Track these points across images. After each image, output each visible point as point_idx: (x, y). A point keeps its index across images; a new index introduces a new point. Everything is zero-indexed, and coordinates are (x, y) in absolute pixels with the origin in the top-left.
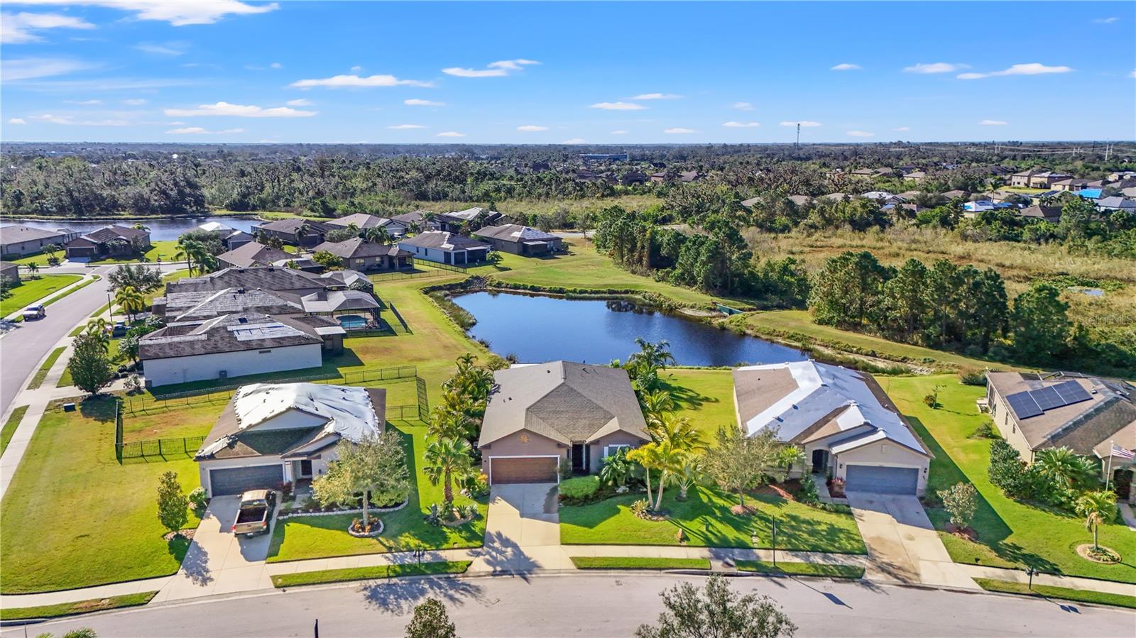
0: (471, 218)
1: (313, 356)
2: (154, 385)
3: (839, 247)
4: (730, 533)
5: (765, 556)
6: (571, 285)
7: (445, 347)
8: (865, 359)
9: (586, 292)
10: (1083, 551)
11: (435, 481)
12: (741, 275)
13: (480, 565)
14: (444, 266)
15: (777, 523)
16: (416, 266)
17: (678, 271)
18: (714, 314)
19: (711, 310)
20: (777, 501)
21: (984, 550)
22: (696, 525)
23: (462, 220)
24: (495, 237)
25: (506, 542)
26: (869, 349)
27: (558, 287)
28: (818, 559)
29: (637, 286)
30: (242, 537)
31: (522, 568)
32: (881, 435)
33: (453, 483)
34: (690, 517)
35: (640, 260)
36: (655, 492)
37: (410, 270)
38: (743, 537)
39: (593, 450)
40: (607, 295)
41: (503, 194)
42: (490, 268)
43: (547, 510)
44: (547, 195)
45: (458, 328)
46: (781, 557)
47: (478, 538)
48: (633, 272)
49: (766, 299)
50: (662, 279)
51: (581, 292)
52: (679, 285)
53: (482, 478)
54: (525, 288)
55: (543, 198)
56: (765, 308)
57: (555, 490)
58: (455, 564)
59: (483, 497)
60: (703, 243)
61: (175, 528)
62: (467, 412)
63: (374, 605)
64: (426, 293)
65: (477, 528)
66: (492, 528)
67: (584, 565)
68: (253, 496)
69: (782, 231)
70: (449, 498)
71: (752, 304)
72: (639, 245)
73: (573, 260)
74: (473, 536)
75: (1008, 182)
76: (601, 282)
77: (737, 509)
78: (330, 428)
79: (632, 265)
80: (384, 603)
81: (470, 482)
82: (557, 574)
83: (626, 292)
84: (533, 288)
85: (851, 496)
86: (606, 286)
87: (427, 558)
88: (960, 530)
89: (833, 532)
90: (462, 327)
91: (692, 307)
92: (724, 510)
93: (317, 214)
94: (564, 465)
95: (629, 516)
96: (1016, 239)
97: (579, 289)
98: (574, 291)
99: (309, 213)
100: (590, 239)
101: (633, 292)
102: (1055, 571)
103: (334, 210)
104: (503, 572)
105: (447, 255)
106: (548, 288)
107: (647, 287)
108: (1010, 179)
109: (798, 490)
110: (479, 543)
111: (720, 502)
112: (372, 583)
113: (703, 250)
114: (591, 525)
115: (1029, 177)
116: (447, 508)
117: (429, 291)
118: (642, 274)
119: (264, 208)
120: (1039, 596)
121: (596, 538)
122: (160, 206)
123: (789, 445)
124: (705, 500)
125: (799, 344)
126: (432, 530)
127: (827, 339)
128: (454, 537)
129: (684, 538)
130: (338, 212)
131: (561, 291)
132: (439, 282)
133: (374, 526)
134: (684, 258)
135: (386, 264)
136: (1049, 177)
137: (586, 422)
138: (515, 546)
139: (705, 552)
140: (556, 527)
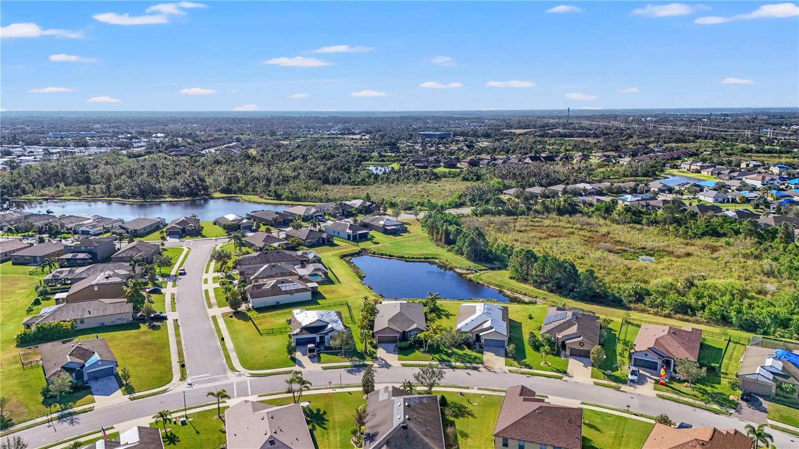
0: (357, 206)
1: (308, 296)
2: (255, 307)
3: (546, 227)
4: (445, 357)
5: (453, 364)
6: (407, 254)
7: (355, 290)
8: (521, 296)
9: (414, 258)
10: (542, 364)
11: (362, 343)
12: (484, 251)
13: (376, 365)
14: (347, 241)
15: (460, 355)
16: (335, 242)
17: (456, 248)
18: (469, 272)
19: (468, 270)
20: (462, 349)
21: (516, 363)
22: (437, 356)
23: (352, 207)
24: (371, 223)
25: (382, 360)
26: (524, 292)
27: (401, 255)
28: (468, 365)
29: (437, 255)
30: (310, 357)
31: (387, 366)
32: (494, 330)
33: (367, 344)
34: (435, 353)
35: (441, 240)
36: (426, 346)
37: (333, 245)
38: (449, 359)
39: (408, 333)
40: (424, 260)
41: (372, 180)
42: (369, 242)
43: (394, 351)
44: (398, 180)
45: (359, 280)
46: (458, 364)
47: (375, 358)
48: (438, 245)
49: (494, 264)
50: (449, 251)
51: (412, 258)
52: (457, 254)
53: (375, 342)
54: (386, 255)
55: (396, 182)
56: (492, 269)
57: (396, 345)
58: (369, 365)
59: (375, 347)
60: (467, 237)
61: (291, 355)
62: (369, 320)
63: (349, 374)
64: (341, 258)
65: (374, 355)
66: (378, 356)
67: (404, 365)
68: (310, 346)
69: (521, 215)
70: (366, 347)
71: (487, 267)
72: (440, 232)
73: (409, 237)
74: (373, 358)
75: (679, 167)
76: (421, 252)
77: (450, 351)
78: (330, 326)
79: (437, 241)
80: (352, 373)
81: (371, 343)
82: (397, 368)
83: (432, 258)
84: (390, 255)
85: (485, 348)
86: (423, 254)
87: (361, 363)
88: (511, 358)
89: (476, 358)
90: (360, 278)
91: (460, 268)
92: (446, 352)
93: (272, 198)
94: (400, 338)
95: (417, 353)
96: (639, 223)
97: (411, 257)
98: (409, 258)
99: (268, 197)
100: (418, 220)
101: (435, 258)
102: (531, 368)
103: (281, 195)
104: (382, 367)
105: (349, 236)
106: (397, 255)
107: (442, 256)
108: (680, 165)
109: (470, 346)
110: (375, 360)
111: (445, 349)
112: (348, 369)
113: (467, 240)
114: (406, 355)
115: (690, 165)
116: (366, 350)
117: (343, 257)
118: (441, 247)
119: (241, 192)
120: (523, 374)
121: (408, 359)
122: (185, 192)
123: (467, 332)
124: (441, 348)
125: (498, 289)
126: (362, 356)
127: (510, 287)
128: (368, 358)
129: (433, 359)
130: (283, 196)
131: (402, 257)
132: (346, 252)
133: (346, 355)
134: (459, 243)
135: (321, 241)
136: (701, 166)
137: (406, 324)
138: (385, 361)
139: (438, 363)
140: (397, 356)
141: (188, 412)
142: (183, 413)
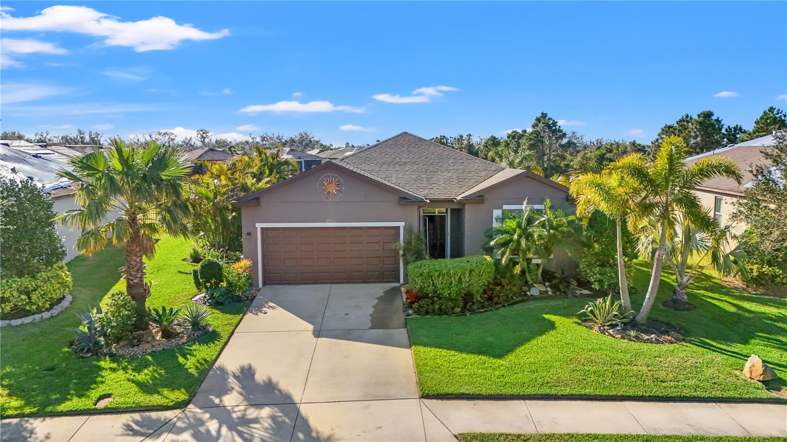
25: (263, 394)
110: (180, 395)
138: (286, 403)
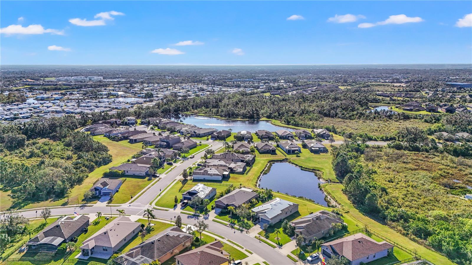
1: (220, 178)
2: (194, 179)
8: (333, 202)
14: (284, 153)
16: (277, 152)
19: (326, 181)
30: (181, 206)
32: (265, 214)
37: (273, 154)
42: (295, 156)
57: (221, 210)
61: (176, 203)
78: (198, 194)
81: (212, 206)
87: (198, 214)
91: (323, 179)
101: (319, 171)
105: (286, 150)
107: (324, 170)
117: (271, 161)
123: (255, 212)
125: (327, 195)
132: (276, 159)
137: (231, 201)
141: (112, 216)
142: (111, 216)
